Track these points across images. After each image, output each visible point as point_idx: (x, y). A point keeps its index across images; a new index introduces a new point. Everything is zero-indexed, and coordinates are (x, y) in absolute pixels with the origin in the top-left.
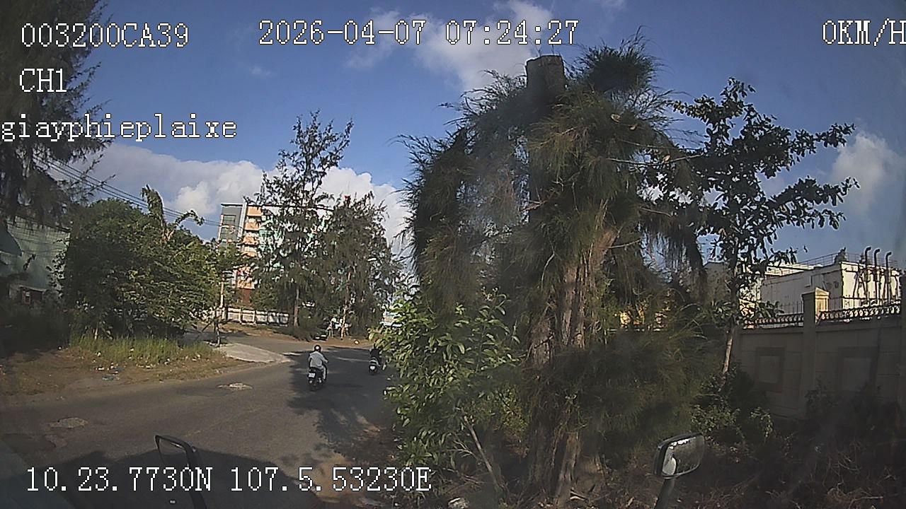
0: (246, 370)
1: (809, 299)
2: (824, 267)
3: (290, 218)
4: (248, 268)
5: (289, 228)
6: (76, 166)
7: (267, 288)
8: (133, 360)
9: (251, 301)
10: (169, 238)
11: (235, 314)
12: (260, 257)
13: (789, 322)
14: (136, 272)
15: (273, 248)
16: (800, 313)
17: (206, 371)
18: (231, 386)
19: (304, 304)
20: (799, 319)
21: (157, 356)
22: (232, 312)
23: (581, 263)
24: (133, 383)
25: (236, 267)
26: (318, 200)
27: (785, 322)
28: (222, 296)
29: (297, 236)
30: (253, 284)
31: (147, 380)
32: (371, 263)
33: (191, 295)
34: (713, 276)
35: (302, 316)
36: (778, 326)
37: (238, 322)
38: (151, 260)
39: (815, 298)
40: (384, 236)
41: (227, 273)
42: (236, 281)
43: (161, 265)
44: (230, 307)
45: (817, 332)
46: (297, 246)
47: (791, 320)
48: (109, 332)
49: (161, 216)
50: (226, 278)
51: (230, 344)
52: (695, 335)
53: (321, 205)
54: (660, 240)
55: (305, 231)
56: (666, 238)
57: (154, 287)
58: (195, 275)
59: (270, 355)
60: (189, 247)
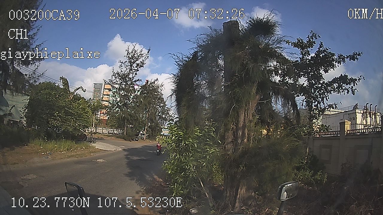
0: (104, 154)
1: (343, 124)
2: (349, 111)
3: (123, 89)
4: (105, 111)
5: (123, 93)
6: (32, 67)
7: (113, 119)
8: (56, 150)
9: (106, 125)
10: (71, 98)
11: (99, 130)
12: (110, 106)
13: (334, 134)
14: (58, 112)
15: (116, 102)
16: (338, 130)
17: (87, 154)
18: (98, 160)
19: (128, 126)
20: (338, 133)
21: (66, 148)
22: (98, 129)
23: (246, 108)
24: (56, 159)
25: (100, 110)
26: (135, 81)
27: (332, 134)
28: (94, 122)
29: (126, 97)
30: (107, 117)
31: (62, 158)
32: (157, 108)
33: (81, 122)
34: (302, 114)
35: (128, 131)
36: (329, 136)
37: (101, 133)
38: (64, 107)
39: (345, 124)
40: (163, 97)
41: (96, 113)
42: (100, 116)
43: (68, 109)
44: (97, 127)
45: (346, 139)
46: (126, 101)
47: (335, 133)
48: (46, 138)
49: (68, 89)
50: (95, 115)
51: (98, 143)
52: (294, 140)
53: (137, 84)
54: (280, 99)
55: (129, 95)
56: (282, 98)
57: (65, 118)
58: (82, 113)
59: (114, 147)
60: (80, 102)
